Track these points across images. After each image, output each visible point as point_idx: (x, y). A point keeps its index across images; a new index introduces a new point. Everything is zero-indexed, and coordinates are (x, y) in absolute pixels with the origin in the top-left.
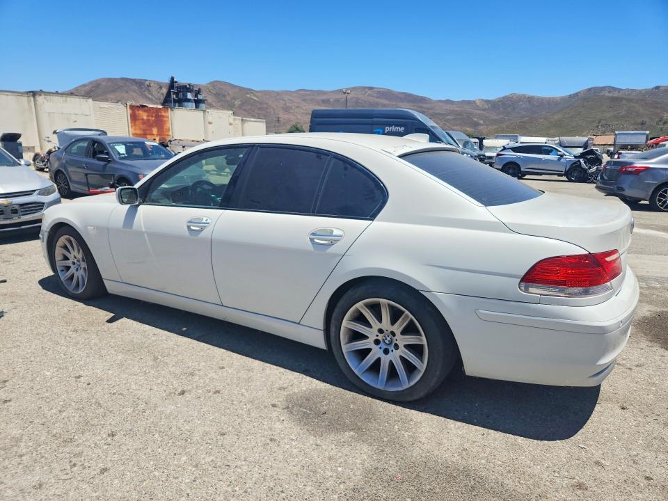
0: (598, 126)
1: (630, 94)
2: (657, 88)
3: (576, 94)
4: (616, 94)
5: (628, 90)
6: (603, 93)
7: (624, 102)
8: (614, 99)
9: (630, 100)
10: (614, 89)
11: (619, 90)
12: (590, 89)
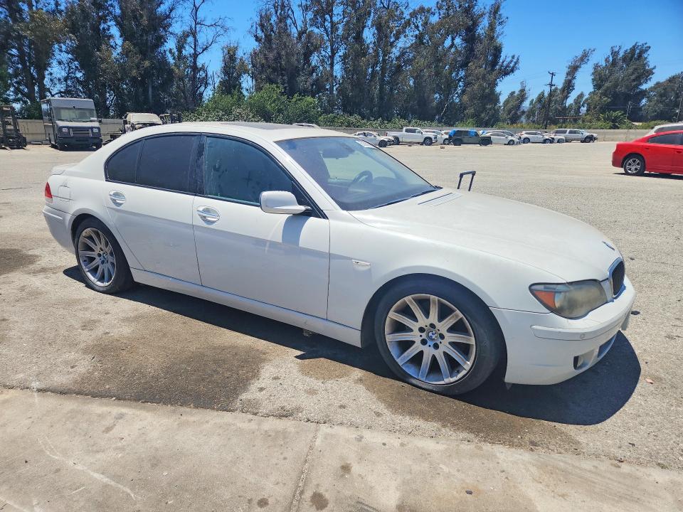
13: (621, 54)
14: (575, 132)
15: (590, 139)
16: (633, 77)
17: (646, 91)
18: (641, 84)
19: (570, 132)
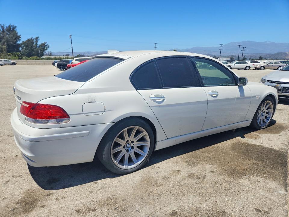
13: (5, 28)
14: (6, 61)
15: (14, 64)
16: (14, 38)
17: (20, 44)
18: (17, 41)
19: (4, 61)
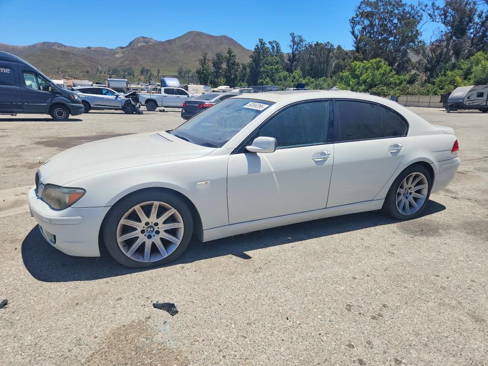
0: (58, 72)
1: (73, 51)
2: (89, 48)
3: (34, 46)
4: (64, 49)
5: (72, 47)
6: (54, 47)
7: (71, 56)
8: (64, 53)
9: (75, 55)
10: (62, 45)
11: (65, 47)
12: (44, 43)
